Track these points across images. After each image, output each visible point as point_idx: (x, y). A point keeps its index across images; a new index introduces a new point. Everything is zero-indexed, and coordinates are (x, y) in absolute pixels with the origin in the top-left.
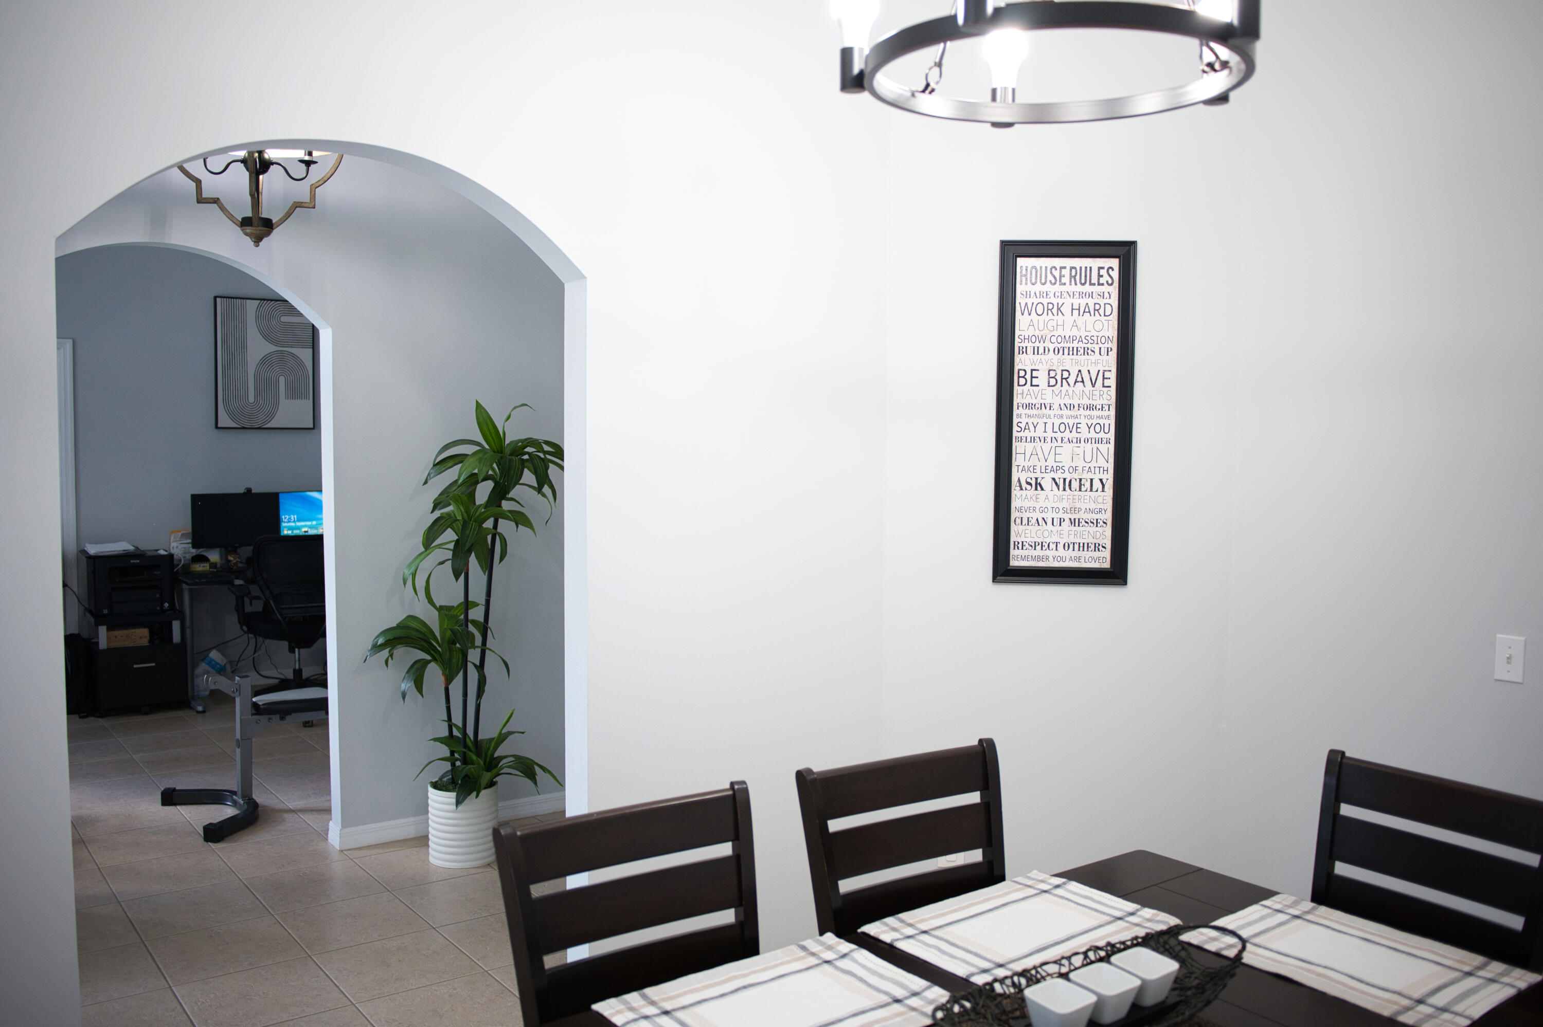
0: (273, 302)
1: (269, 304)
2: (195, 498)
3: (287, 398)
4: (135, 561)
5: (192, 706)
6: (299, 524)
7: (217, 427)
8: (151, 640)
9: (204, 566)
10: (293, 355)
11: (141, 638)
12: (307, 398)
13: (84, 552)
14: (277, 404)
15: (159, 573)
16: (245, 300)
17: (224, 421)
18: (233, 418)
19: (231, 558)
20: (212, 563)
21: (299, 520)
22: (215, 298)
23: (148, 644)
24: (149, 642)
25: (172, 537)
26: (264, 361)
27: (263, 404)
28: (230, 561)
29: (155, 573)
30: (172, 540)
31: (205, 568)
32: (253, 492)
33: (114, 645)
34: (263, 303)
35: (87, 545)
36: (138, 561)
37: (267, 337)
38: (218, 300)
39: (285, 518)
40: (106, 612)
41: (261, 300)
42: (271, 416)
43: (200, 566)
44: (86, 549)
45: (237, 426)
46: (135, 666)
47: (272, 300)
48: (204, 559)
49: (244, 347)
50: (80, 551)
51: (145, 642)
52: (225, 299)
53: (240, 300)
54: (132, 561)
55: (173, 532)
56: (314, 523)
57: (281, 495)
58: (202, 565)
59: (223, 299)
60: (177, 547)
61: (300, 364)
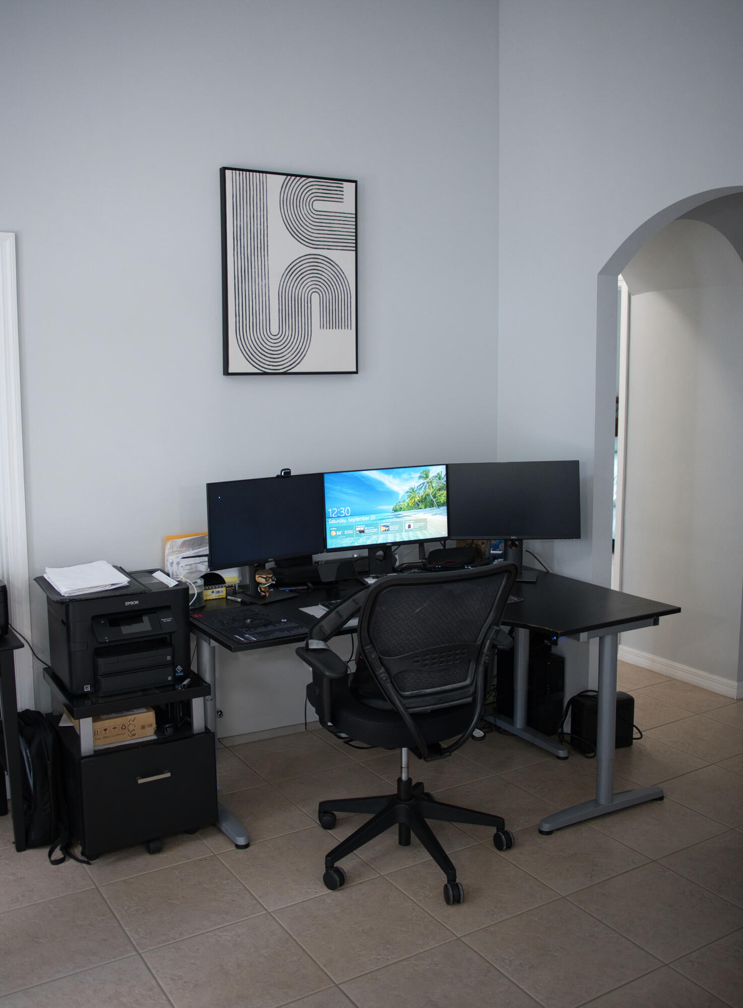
0: (304, 179)
1: (298, 181)
2: (213, 489)
3: (322, 326)
4: (132, 603)
5: (223, 829)
6: (353, 520)
7: (226, 372)
8: (159, 730)
9: (219, 592)
10: (330, 261)
11: (143, 727)
12: (348, 327)
13: (42, 582)
14: (308, 336)
15: (169, 620)
16: (264, 175)
17: (238, 363)
18: (249, 359)
19: (260, 579)
20: (229, 587)
21: (353, 515)
22: (223, 170)
23: (155, 737)
24: (156, 733)
25: (168, 546)
26: (291, 270)
27: (290, 336)
28: (259, 584)
29: (164, 620)
30: (167, 552)
31: (220, 594)
32: (292, 474)
33: (103, 745)
34: (289, 180)
35: (48, 570)
36: (137, 602)
37: (295, 234)
38: (228, 173)
39: (333, 512)
40: (87, 688)
41: (287, 175)
42: (301, 354)
43: (213, 592)
44: (45, 576)
45: (258, 371)
46: (141, 781)
47: (301, 176)
48: (220, 581)
49: (263, 247)
50: (35, 579)
51: (149, 734)
52: (238, 172)
53: (258, 174)
54: (127, 604)
55: (168, 538)
56: (373, 517)
57: (326, 477)
58: (215, 590)
59: (234, 171)
60: (178, 563)
61: (339, 274)
